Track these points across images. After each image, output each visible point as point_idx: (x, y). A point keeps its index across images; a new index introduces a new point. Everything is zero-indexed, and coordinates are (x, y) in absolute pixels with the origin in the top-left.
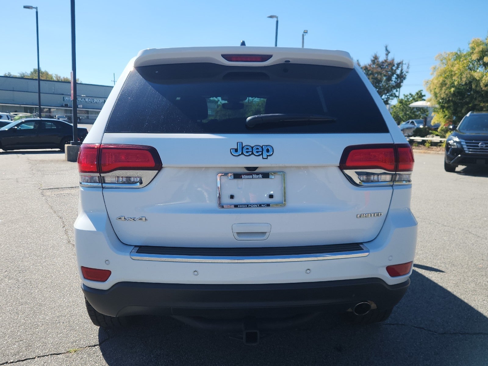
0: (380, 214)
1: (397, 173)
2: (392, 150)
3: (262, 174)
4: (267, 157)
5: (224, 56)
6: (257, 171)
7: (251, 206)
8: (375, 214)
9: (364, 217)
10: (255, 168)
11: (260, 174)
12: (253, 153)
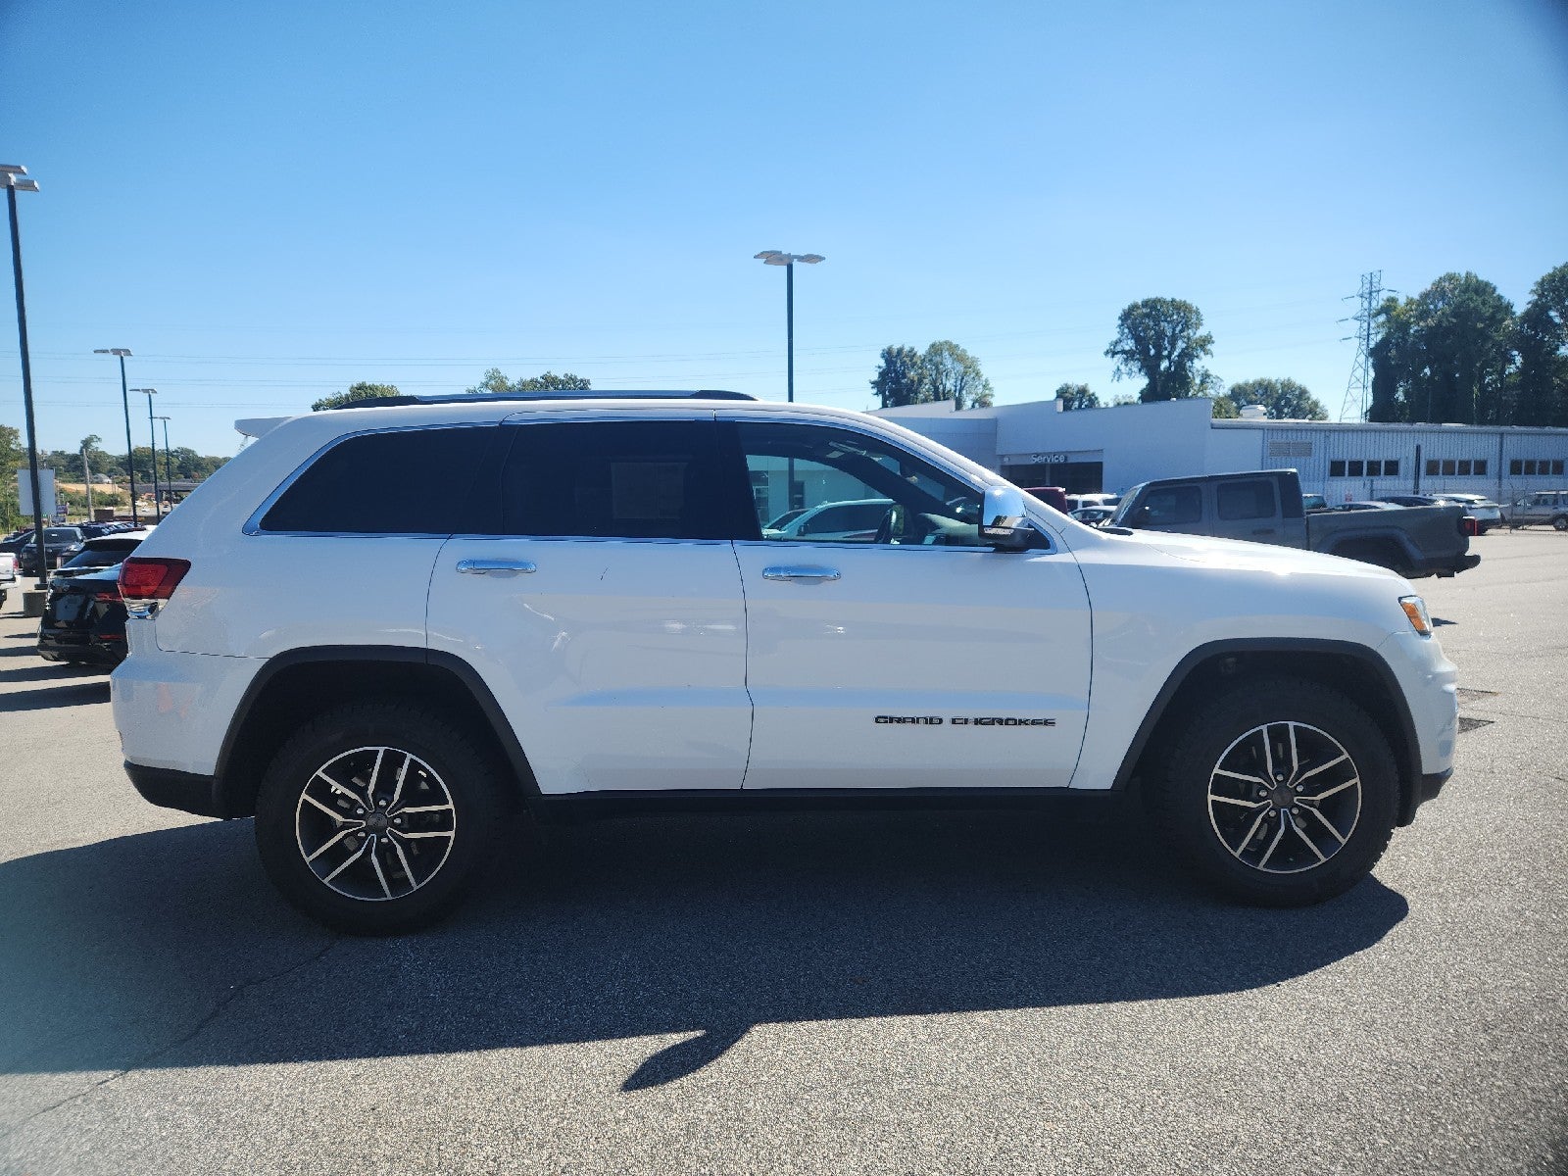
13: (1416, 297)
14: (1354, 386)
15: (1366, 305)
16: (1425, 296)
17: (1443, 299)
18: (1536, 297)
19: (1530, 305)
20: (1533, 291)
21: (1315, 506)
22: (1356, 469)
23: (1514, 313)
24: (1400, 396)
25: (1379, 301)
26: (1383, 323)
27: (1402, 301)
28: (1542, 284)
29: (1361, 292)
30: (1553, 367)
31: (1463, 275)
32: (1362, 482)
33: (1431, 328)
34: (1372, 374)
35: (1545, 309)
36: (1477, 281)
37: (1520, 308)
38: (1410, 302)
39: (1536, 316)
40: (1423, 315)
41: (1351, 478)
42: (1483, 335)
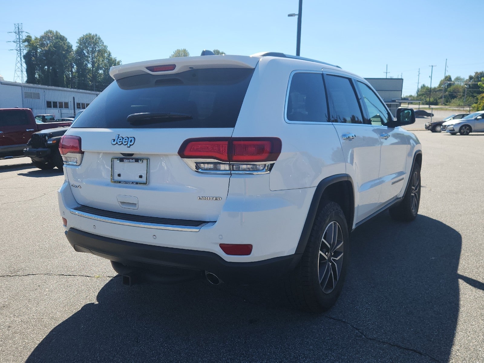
0: (218, 198)
1: (230, 163)
2: (227, 143)
3: (135, 159)
4: (130, 146)
5: (147, 68)
6: (133, 157)
7: (127, 183)
8: (214, 198)
9: (204, 199)
10: (132, 155)
11: (134, 159)
12: (122, 143)
13: (39, 37)
14: (17, 70)
15: (18, 37)
16: (42, 37)
17: (49, 40)
18: (79, 45)
19: (77, 47)
20: (77, 43)
21: (51, 119)
22: (55, 105)
23: (73, 50)
24: (37, 76)
25: (24, 36)
26: (27, 46)
27: (33, 38)
28: (80, 40)
29: (15, 31)
30: (87, 71)
31: (55, 32)
32: (58, 110)
33: (45, 50)
34: (24, 65)
35: (83, 50)
36: (60, 35)
37: (74, 48)
38: (36, 39)
39: (80, 52)
40: (42, 45)
41: (54, 108)
42: (65, 57)
